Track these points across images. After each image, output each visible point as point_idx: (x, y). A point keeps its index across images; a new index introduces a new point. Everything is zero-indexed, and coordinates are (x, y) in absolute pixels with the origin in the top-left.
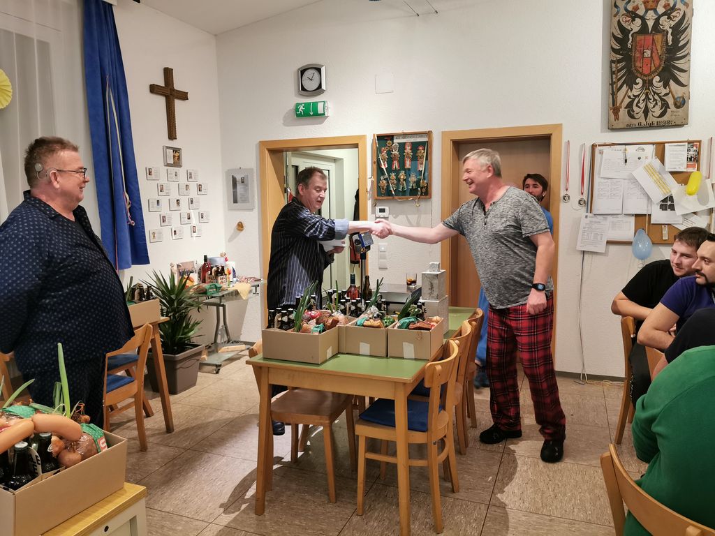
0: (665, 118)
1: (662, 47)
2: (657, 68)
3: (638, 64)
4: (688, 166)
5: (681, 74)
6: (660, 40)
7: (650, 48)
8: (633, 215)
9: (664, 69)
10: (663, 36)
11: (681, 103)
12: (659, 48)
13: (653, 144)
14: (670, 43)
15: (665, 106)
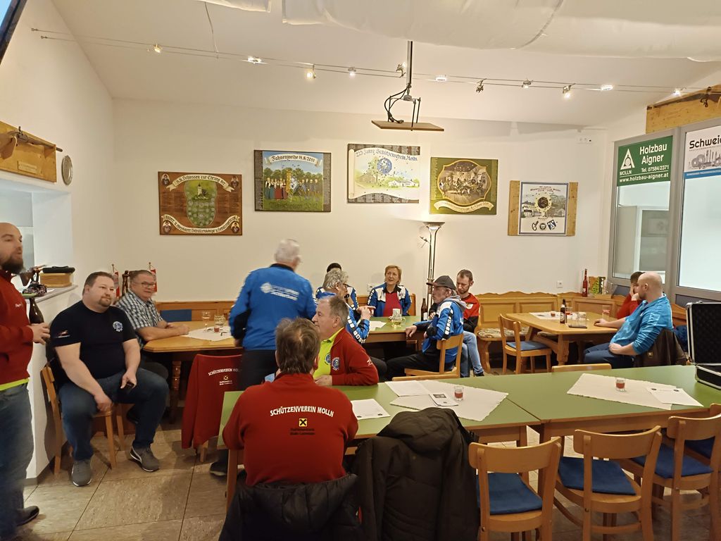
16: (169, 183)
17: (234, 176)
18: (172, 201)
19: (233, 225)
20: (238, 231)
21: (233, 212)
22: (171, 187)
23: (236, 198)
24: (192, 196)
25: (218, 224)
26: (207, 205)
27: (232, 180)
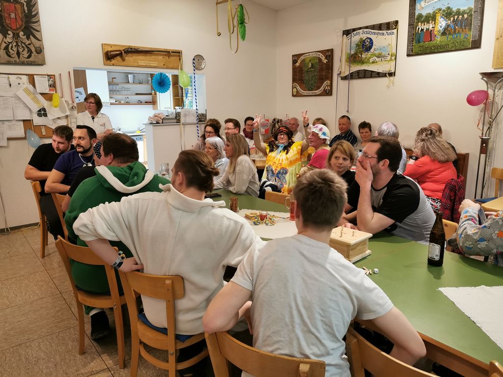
0: (31, 59)
1: (22, 13)
2: (21, 27)
3: (7, 21)
4: (50, 90)
5: (37, 33)
6: (20, 8)
7: (14, 12)
8: (21, 120)
9: (25, 27)
10: (21, 6)
11: (40, 51)
12: (19, 13)
13: (26, 75)
14: (27, 12)
15: (30, 51)
16: (297, 62)
17: (328, 50)
18: (297, 74)
19: (326, 88)
20: (329, 92)
21: (327, 79)
22: (297, 64)
23: (329, 67)
24: (306, 69)
25: (318, 88)
26: (313, 74)
27: (327, 54)
